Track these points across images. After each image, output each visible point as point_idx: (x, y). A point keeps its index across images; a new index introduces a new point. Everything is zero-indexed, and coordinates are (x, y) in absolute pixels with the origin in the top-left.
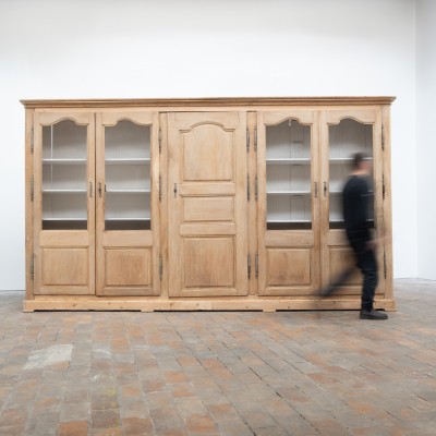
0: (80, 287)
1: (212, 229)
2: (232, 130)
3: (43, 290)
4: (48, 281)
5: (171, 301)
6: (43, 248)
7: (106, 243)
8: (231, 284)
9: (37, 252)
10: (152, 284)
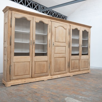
0: (27, 75)
1: (61, 55)
2: (66, 29)
3: (14, 78)
4: (16, 74)
5: (51, 76)
6: (14, 62)
7: (35, 60)
8: (64, 70)
9: (12, 64)
10: (47, 72)
